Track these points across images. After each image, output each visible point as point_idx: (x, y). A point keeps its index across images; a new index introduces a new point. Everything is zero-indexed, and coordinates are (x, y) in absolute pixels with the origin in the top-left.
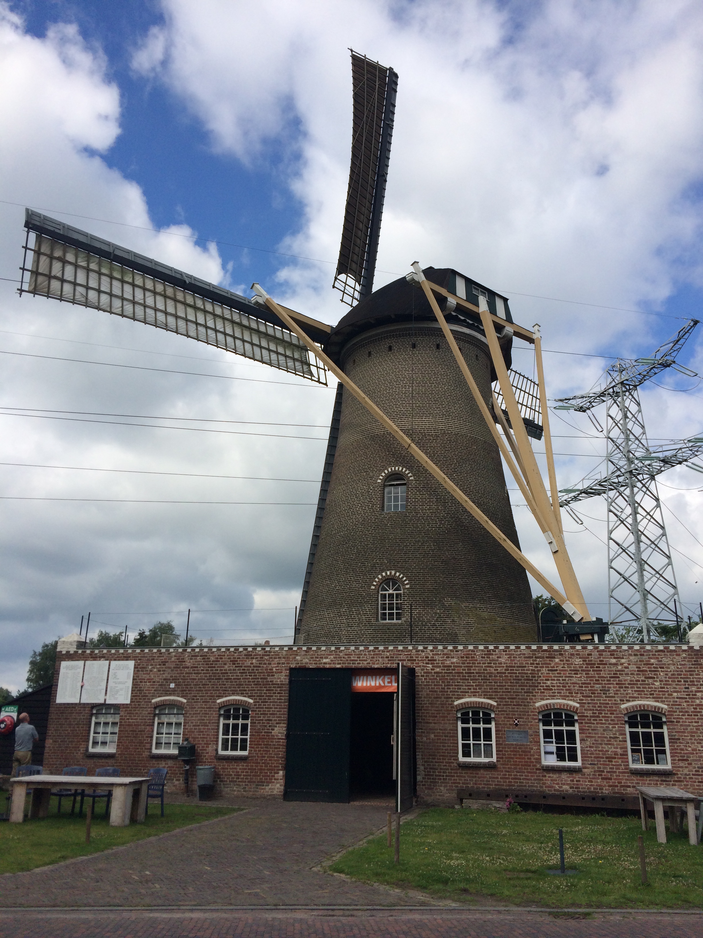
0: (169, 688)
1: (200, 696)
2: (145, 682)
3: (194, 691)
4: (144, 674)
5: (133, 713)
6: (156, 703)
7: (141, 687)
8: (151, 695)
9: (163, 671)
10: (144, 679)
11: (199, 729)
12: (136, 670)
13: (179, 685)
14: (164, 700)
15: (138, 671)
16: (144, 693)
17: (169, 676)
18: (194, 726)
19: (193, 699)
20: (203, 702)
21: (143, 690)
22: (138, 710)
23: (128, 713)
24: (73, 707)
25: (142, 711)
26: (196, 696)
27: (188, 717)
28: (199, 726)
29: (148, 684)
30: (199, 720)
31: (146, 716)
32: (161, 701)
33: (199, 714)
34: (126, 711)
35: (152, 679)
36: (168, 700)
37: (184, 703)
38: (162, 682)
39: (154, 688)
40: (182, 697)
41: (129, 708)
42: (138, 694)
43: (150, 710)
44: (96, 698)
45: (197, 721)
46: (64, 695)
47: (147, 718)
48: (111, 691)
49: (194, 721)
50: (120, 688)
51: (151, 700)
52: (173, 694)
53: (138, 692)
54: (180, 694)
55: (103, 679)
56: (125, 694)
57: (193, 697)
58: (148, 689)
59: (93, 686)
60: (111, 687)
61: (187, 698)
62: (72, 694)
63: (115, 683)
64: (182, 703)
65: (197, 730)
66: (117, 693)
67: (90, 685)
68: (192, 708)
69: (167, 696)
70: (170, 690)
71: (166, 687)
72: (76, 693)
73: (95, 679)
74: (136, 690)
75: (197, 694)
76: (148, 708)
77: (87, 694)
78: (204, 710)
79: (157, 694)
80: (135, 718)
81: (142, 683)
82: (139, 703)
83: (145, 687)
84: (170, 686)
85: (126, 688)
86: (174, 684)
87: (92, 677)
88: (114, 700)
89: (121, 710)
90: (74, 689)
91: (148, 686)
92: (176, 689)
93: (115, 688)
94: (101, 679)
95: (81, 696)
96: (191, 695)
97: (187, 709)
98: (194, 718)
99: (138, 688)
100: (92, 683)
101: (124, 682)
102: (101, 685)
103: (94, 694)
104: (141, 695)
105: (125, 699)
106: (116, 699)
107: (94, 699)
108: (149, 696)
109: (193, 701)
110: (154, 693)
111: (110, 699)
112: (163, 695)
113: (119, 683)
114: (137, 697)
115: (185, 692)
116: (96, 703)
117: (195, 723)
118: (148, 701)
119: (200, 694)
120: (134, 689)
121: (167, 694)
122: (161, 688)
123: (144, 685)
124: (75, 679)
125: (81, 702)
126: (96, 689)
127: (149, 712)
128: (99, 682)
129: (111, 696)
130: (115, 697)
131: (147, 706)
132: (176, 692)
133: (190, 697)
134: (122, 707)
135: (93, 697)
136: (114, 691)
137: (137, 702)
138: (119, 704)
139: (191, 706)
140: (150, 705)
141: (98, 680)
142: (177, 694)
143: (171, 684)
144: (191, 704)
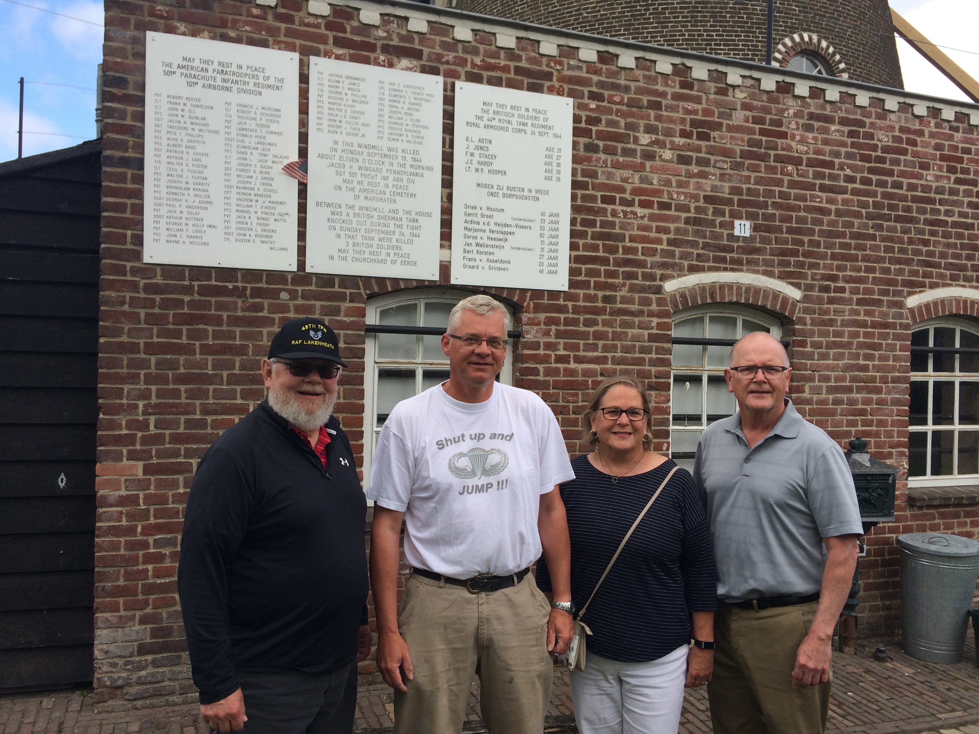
0: (731, 237)
1: (848, 280)
2: (625, 202)
4: (617, 166)
5: (584, 336)
6: (683, 296)
7: (612, 225)
8: (657, 259)
9: (701, 162)
10: (622, 190)
11: (851, 402)
12: (582, 141)
13: (768, 229)
14: (713, 286)
15: (591, 148)
16: (627, 250)
17: (727, 186)
18: (831, 390)
19: (826, 289)
20: (860, 302)
21: (621, 238)
22: (605, 323)
23: (559, 335)
24: (257, 293)
25: (624, 325)
26: (834, 278)
27: (810, 356)
28: (849, 390)
29: (640, 211)
30: (848, 368)
31: (643, 350)
32: (702, 288)
33: (849, 345)
34: (549, 322)
35: (656, 193)
36: (730, 286)
37: (795, 303)
38: (698, 209)
39: (666, 231)
40: (783, 276)
41: (562, 309)
42: (601, 254)
43: (660, 326)
44: (392, 252)
45: (841, 373)
46: (190, 223)
47: (650, 356)
48: (470, 230)
49: (833, 371)
50: (514, 219)
51: (662, 283)
52: (749, 262)
53: (600, 243)
54: (773, 266)
55: (419, 167)
56: (542, 249)
57: (822, 279)
58: (640, 233)
59: (371, 195)
60: (470, 211)
61: (803, 282)
62: (247, 220)
63: (487, 190)
64: (785, 299)
65: (845, 406)
66: (500, 236)
67: (350, 186)
68: (823, 323)
69: (725, 269)
70: (735, 245)
71: (718, 230)
72: (273, 217)
73: (377, 158)
74: (590, 234)
75: (839, 268)
76: (651, 314)
77: (338, 228)
78: (864, 333)
79: (681, 258)
80: (595, 354)
81: (614, 204)
82: (608, 293)
83: (628, 223)
84: (733, 228)
85: (543, 221)
86: (748, 224)
87: (356, 147)
88: (490, 268)
89: (529, 319)
90: (253, 197)
91: (640, 222)
92: (758, 245)
93: (491, 217)
94: (412, 166)
95: (302, 236)
96: (816, 274)
97: (805, 324)
98: (830, 362)
99: (598, 225)
100: (359, 178)
101: (533, 194)
102: (413, 195)
103: (383, 236)
104: (614, 259)
105: (541, 268)
106: (499, 269)
107: (383, 256)
108: (649, 266)
109: (825, 295)
110: (672, 254)
111: (472, 263)
112: (706, 265)
113: (509, 192)
114: (599, 267)
115: (792, 259)
116: (395, 281)
117: (837, 379)
118: (648, 283)
119: (849, 273)
120: (579, 227)
121: (723, 260)
122: (697, 233)
123: (625, 217)
124: (253, 145)
125: (308, 270)
126: (386, 210)
127: (654, 331)
128: (400, 176)
129: (474, 248)
130: (491, 257)
131: (646, 309)
132: (761, 257)
133: (813, 279)
134: (529, 304)
135: (375, 249)
136: (487, 228)
137: (599, 286)
138: (518, 292)
139: (817, 316)
140: (658, 305)
141: (396, 167)
142: (766, 263)
143: (737, 223)
144: (817, 306)
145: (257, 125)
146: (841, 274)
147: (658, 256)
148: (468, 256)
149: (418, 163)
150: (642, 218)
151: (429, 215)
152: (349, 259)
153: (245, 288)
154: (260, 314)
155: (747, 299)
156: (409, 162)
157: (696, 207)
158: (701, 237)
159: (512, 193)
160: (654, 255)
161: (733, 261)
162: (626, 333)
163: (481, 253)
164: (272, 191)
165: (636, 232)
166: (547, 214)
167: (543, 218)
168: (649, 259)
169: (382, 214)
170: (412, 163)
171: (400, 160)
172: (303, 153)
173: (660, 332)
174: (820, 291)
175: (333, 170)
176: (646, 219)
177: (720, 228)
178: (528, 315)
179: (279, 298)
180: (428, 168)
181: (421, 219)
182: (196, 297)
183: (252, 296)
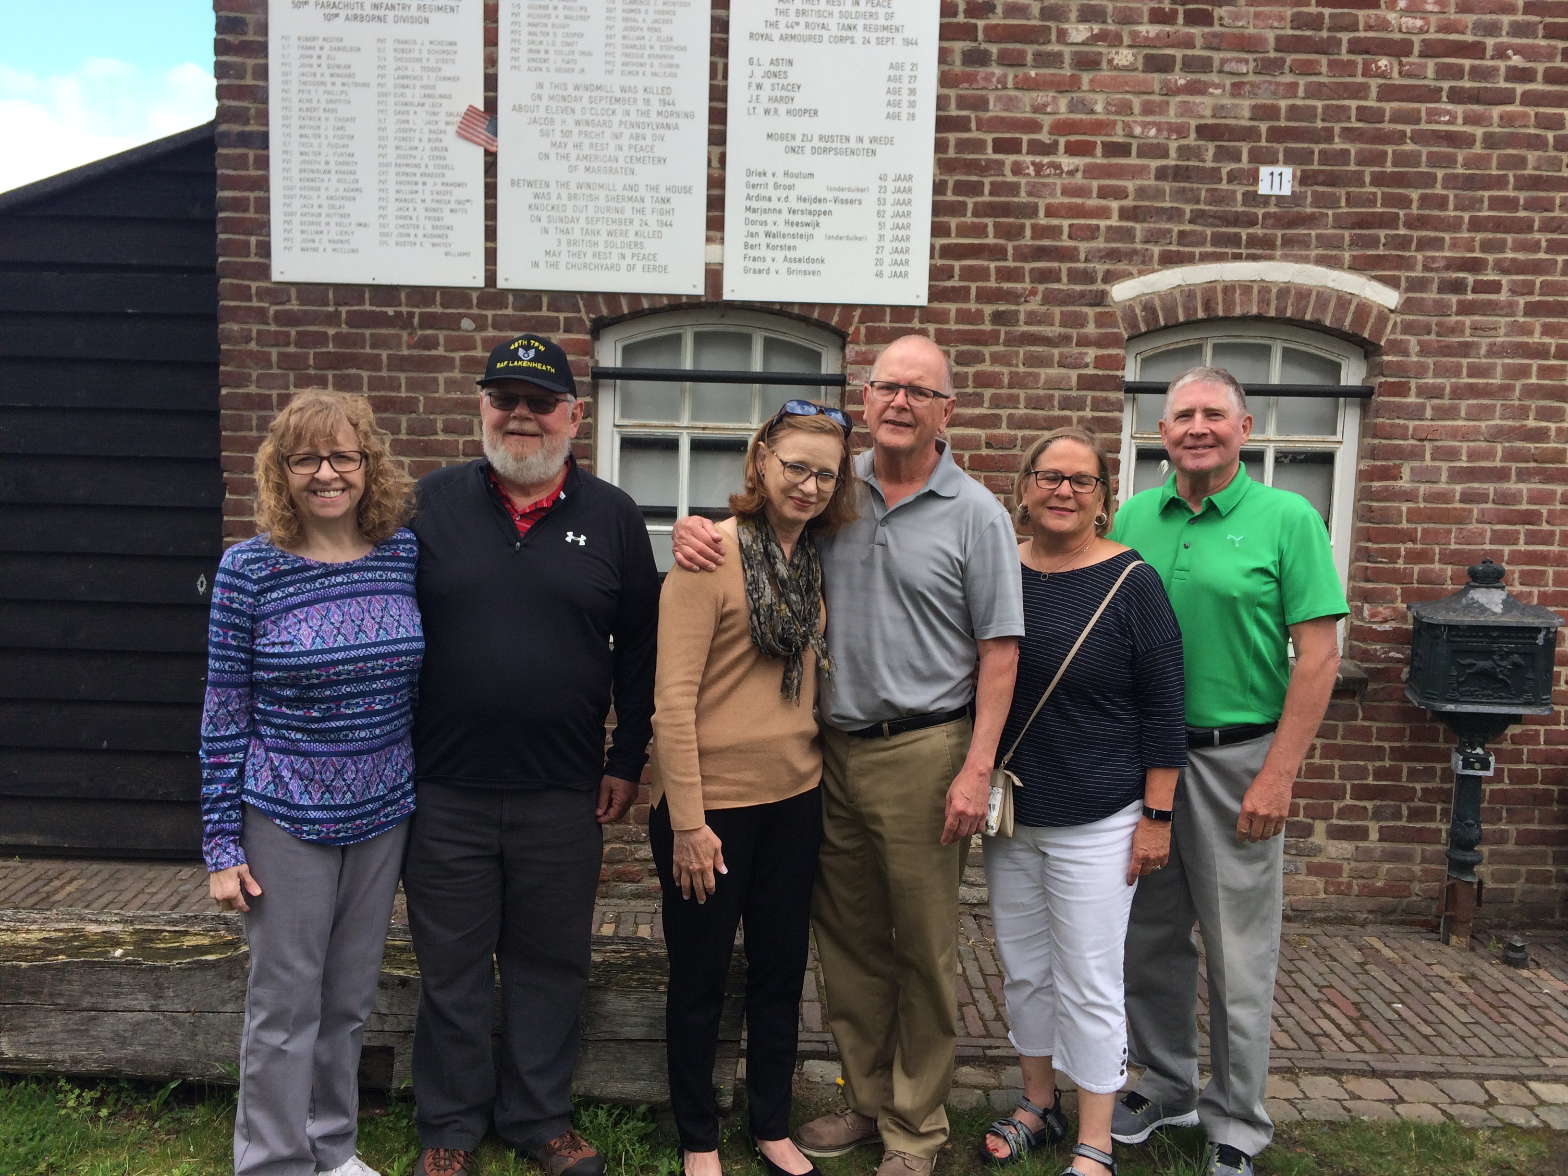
0: (1252, 198)
1: (1506, 268)
2: (1037, 148)
3: (1454, 225)
4: (1025, 85)
6: (1149, 308)
7: (1014, 189)
8: (1100, 244)
9: (1189, 65)
10: (1033, 126)
11: (1503, 498)
12: (959, 46)
13: (1332, 180)
14: (1209, 289)
15: (976, 58)
16: (1039, 232)
17: (1245, 105)
18: (1457, 475)
19: (1458, 287)
20: (1532, 310)
21: (1032, 211)
22: (996, 359)
24: (429, 321)
25: (1032, 361)
26: (1475, 266)
27: (1417, 413)
28: (1501, 475)
29: (1067, 162)
30: (1498, 434)
31: (1066, 403)
32: (1188, 292)
33: (1505, 391)
35: (1099, 127)
36: (1246, 288)
37: (1383, 316)
38: (1183, 151)
39: (1119, 194)
40: (1358, 266)
42: (991, 240)
43: (1100, 362)
44: (628, 252)
45: (1484, 444)
46: (333, 221)
47: (1080, 413)
48: (755, 211)
49: (1465, 439)
50: (831, 189)
51: (1107, 287)
52: (1288, 242)
53: (989, 222)
54: (1340, 247)
55: (672, 114)
56: (881, 237)
57: (1447, 268)
58: (1067, 200)
59: (596, 164)
60: (754, 180)
61: (1403, 274)
62: (411, 213)
63: (784, 143)
64: (1363, 309)
65: (1490, 505)
66: (807, 218)
67: (562, 151)
68: (1448, 350)
69: (1237, 257)
70: (1260, 212)
71: (1224, 186)
72: (448, 207)
73: (604, 104)
74: (970, 207)
75: (1486, 246)
76: (1084, 342)
77: (544, 219)
78: (1541, 368)
79: (1147, 241)
80: (977, 411)
81: (1018, 151)
82: (1002, 308)
83: (1044, 185)
84: (1256, 180)
85: (883, 189)
86: (1288, 172)
87: (571, 91)
88: (790, 272)
89: (857, 353)
90: (418, 178)
91: (1067, 180)
92: (1309, 210)
93: (791, 187)
94: (659, 114)
95: (491, 233)
96: (1434, 259)
97: (1406, 353)
98: (1461, 423)
99: (987, 190)
100: (575, 138)
101: (866, 144)
102: (662, 160)
103: (614, 227)
104: (1015, 248)
105: (879, 268)
106: (805, 273)
107: (614, 260)
108: (1082, 257)
109: (1454, 299)
110: (1128, 235)
111: (758, 265)
112: (1197, 250)
113: (823, 145)
114: (986, 263)
115: (1382, 233)
116: (635, 297)
117: (1473, 455)
118: (1078, 288)
119: (1510, 255)
120: (950, 197)
121: (1235, 241)
122: (1179, 194)
123: (1038, 173)
124: (417, 100)
125: (501, 284)
126: (619, 187)
127: (1090, 371)
128: (640, 131)
129: (763, 240)
130: (791, 254)
131: (1074, 333)
132: (1313, 233)
133: (1426, 268)
134: (857, 329)
135: (601, 248)
136: (784, 206)
137: (984, 296)
138: (838, 310)
139: (1433, 337)
140: (1099, 324)
141: (634, 118)
142: (1322, 241)
143: (1264, 171)
144: (1435, 320)
145: (424, 69)
146: (1491, 257)
147: (1101, 239)
148: (752, 253)
149: (669, 108)
150: (1072, 173)
151: (688, 190)
152: (562, 265)
153: (411, 315)
154: (433, 352)
155: (1281, 309)
156: (655, 106)
157: (1180, 149)
158: (1187, 202)
159: (828, 145)
160: (1093, 238)
161: (1253, 241)
162: (1036, 376)
163: (774, 248)
164: (446, 167)
165: (1059, 199)
166: (891, 177)
167: (883, 183)
168: (1083, 247)
169: (613, 194)
170: (661, 109)
171: (641, 105)
172: (491, 106)
173: (1100, 372)
174: (1440, 290)
175: (536, 128)
176: (1079, 175)
177: (1229, 182)
178: (857, 348)
179: (459, 328)
180: (686, 115)
181: (675, 198)
182: (344, 329)
183: (422, 326)
